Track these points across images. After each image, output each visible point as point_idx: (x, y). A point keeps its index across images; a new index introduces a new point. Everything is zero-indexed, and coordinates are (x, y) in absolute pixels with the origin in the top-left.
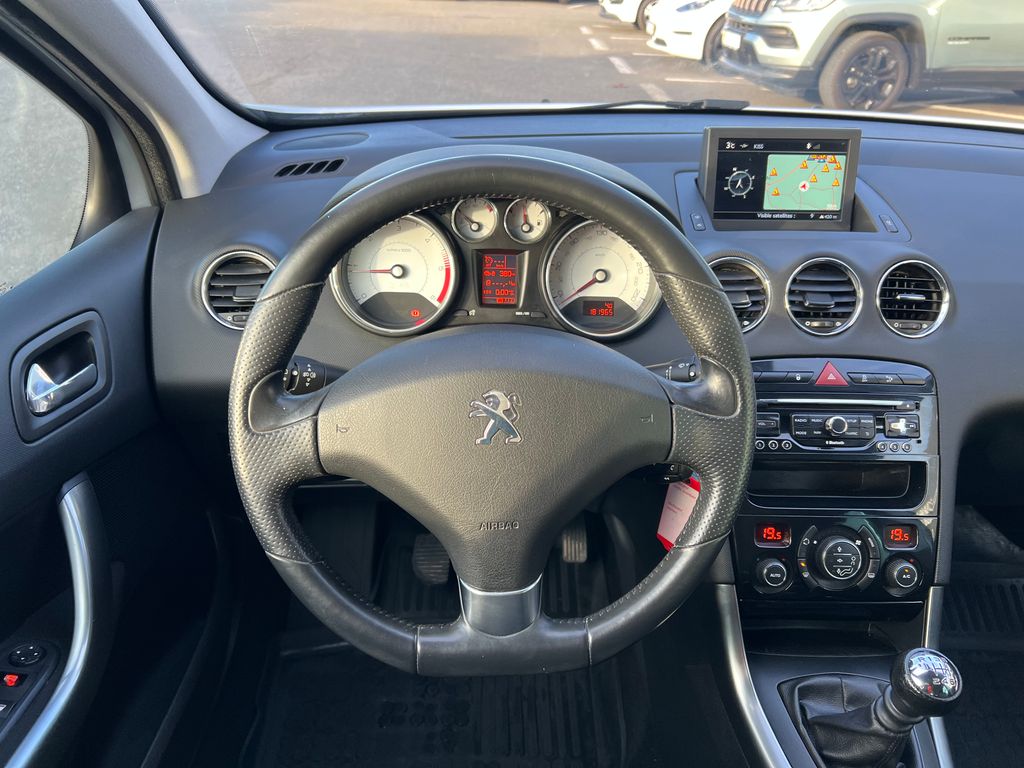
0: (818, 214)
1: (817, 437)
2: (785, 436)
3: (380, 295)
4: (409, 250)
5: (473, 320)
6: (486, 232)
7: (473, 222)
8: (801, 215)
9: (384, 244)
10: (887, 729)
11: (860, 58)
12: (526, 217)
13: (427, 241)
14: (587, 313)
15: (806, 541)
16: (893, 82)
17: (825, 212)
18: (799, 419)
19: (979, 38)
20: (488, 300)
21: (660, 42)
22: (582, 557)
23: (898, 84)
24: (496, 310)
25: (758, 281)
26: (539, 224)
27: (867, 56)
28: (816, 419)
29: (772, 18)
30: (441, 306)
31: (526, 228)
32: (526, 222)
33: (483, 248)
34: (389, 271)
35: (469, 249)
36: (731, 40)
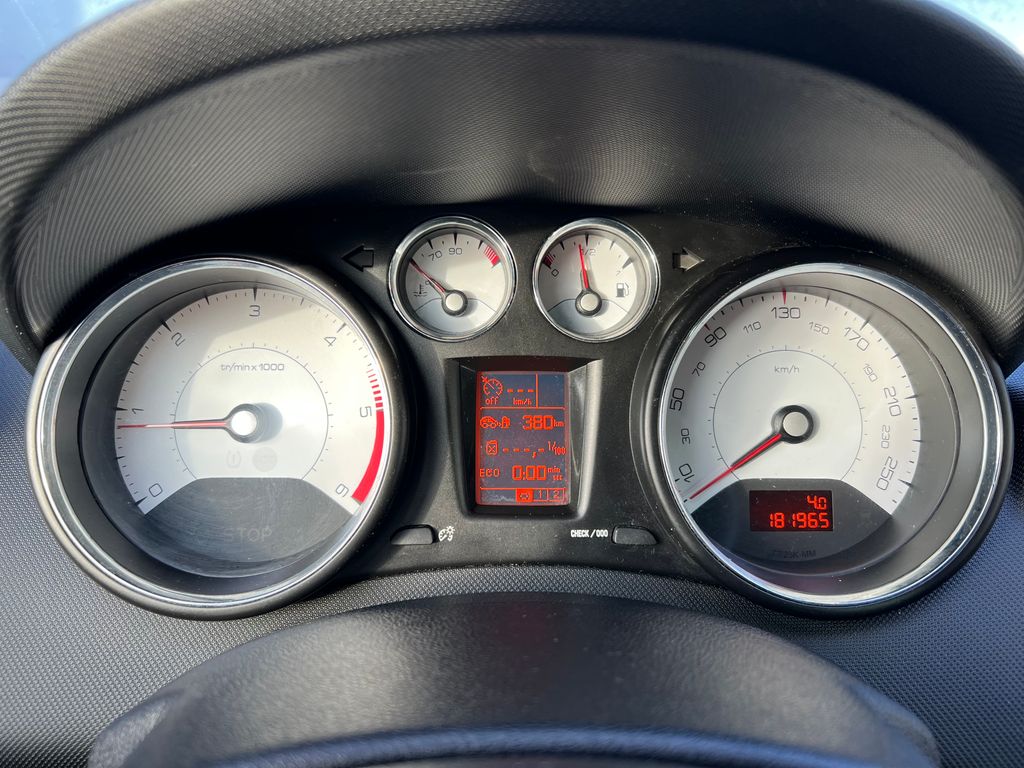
3: (198, 486)
4: (280, 367)
5: (445, 554)
6: (484, 316)
7: (450, 292)
9: (212, 352)
12: (586, 277)
13: (330, 341)
14: (760, 523)
20: (491, 496)
24: (514, 525)
26: (620, 293)
30: (361, 514)
31: (588, 303)
32: (589, 289)
33: (476, 354)
34: (222, 424)
35: (438, 356)
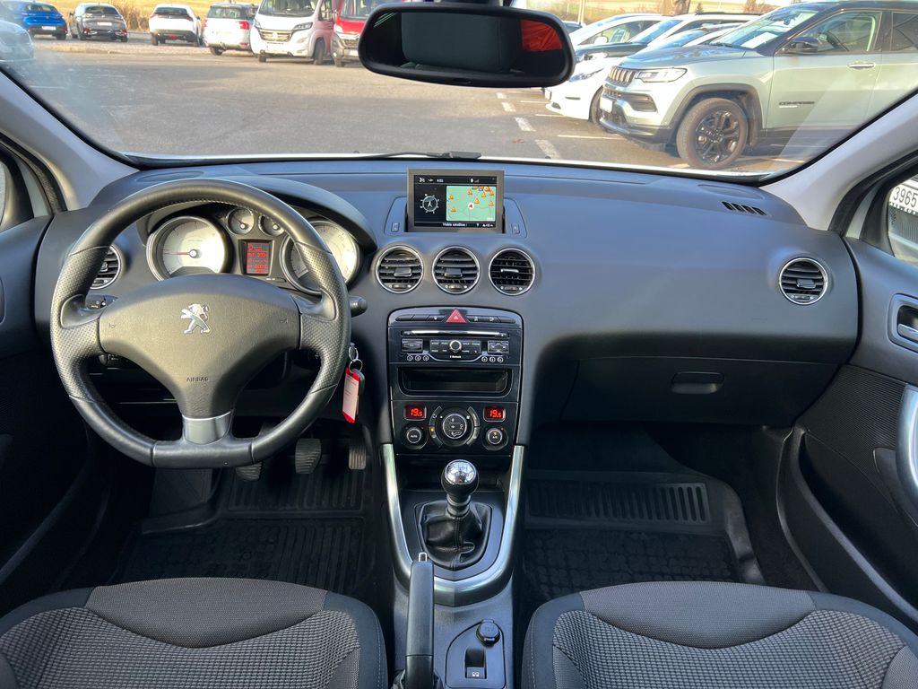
0: (481, 224)
1: (445, 353)
2: (425, 352)
4: (200, 241)
6: (248, 229)
7: (242, 223)
8: (471, 225)
10: (451, 515)
11: (708, 120)
15: (434, 416)
16: (736, 139)
17: (486, 223)
18: (434, 343)
19: (805, 103)
21: (556, 106)
22: (363, 466)
23: (740, 141)
25: (417, 261)
27: (713, 118)
28: (444, 343)
29: (636, 87)
31: (275, 227)
34: (188, 254)
36: (606, 105)
